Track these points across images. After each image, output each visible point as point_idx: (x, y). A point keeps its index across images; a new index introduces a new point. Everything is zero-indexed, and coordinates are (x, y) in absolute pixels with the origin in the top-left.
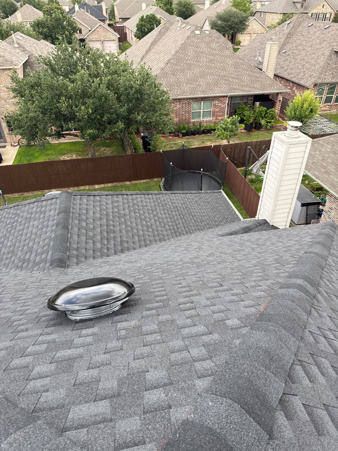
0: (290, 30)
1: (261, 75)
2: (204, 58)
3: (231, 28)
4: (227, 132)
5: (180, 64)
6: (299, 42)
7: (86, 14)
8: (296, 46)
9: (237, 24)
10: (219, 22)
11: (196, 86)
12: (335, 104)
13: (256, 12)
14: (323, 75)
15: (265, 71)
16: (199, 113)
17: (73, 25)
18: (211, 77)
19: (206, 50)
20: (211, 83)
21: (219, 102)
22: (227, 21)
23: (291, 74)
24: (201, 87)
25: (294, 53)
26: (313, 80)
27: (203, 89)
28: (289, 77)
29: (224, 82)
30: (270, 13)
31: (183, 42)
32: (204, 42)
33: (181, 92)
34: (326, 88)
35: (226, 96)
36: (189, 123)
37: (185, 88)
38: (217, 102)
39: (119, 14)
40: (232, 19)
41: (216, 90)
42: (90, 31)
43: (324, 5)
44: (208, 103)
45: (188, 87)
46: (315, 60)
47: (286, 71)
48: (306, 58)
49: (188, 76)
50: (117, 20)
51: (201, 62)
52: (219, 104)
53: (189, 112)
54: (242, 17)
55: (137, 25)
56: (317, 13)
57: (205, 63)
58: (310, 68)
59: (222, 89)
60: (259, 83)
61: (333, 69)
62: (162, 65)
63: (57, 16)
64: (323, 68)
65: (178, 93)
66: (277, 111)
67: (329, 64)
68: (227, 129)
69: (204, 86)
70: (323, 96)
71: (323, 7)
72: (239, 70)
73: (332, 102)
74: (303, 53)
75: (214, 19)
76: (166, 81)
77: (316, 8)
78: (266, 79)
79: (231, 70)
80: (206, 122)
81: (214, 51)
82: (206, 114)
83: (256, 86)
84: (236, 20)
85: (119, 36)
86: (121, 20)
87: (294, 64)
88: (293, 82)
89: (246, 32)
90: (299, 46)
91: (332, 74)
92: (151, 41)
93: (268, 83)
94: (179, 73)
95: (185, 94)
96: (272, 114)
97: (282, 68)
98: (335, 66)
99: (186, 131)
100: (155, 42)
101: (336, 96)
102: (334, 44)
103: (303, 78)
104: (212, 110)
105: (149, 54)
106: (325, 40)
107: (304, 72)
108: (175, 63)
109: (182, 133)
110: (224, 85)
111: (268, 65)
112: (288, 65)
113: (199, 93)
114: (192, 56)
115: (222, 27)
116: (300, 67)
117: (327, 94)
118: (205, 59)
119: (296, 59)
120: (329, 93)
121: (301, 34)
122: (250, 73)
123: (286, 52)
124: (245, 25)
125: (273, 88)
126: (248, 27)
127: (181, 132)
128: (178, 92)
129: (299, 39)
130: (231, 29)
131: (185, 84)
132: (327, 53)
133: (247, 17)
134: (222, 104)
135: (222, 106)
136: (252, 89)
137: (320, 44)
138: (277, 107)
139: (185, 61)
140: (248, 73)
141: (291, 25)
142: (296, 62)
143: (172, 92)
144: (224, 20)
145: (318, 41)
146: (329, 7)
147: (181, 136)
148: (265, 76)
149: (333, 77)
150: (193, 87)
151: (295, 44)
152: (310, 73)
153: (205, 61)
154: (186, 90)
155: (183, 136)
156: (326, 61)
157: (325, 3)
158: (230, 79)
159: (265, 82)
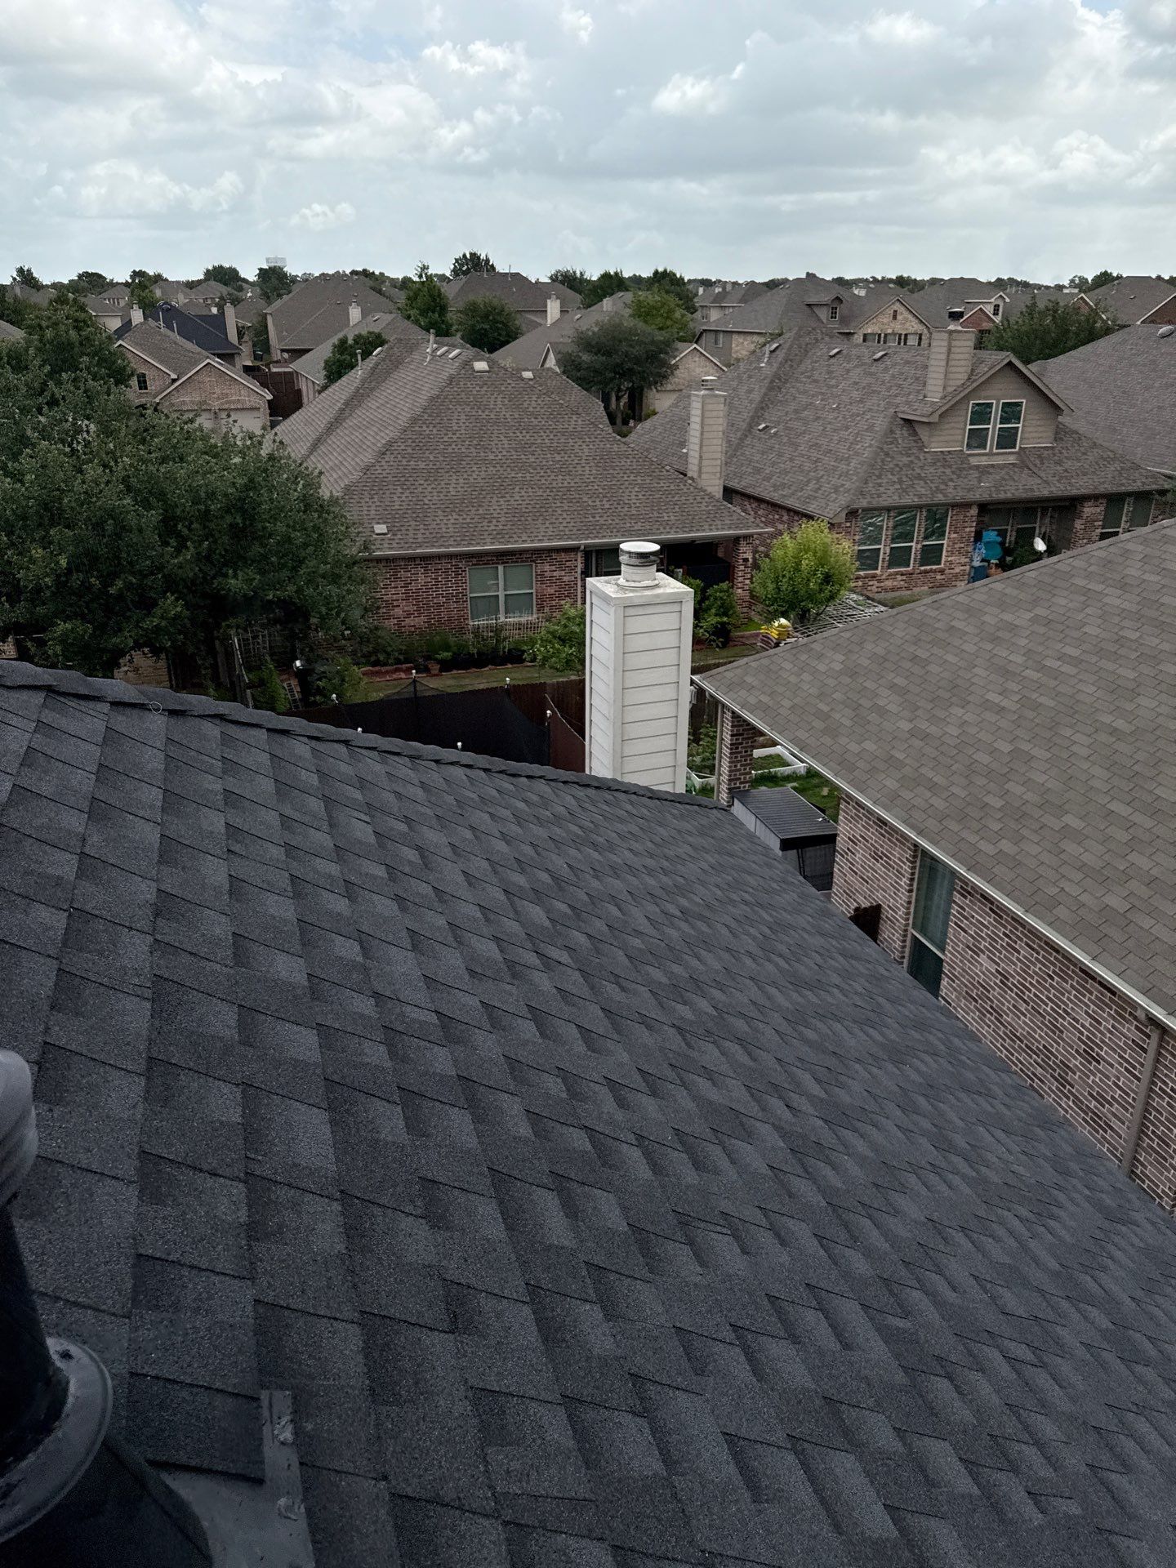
0: (779, 368)
1: (682, 487)
2: (503, 438)
3: (623, 372)
4: (571, 648)
5: (427, 455)
6: (804, 400)
7: (161, 334)
8: (796, 411)
9: (637, 360)
10: (586, 357)
11: (476, 520)
12: (922, 568)
13: (701, 334)
14: (871, 485)
15: (695, 476)
16: (492, 599)
17: (114, 362)
18: (523, 494)
19: (508, 416)
20: (524, 510)
21: (553, 568)
22: (608, 353)
23: (783, 486)
24: (494, 521)
25: (790, 429)
26: (843, 500)
27: (501, 527)
28: (776, 497)
29: (566, 508)
30: (742, 336)
31: (436, 392)
32: (501, 392)
33: (428, 535)
34: (886, 523)
35: (574, 549)
36: (462, 630)
37: (443, 526)
38: (547, 567)
39: (280, 339)
40: (624, 347)
41: (542, 529)
42: (174, 381)
43: (895, 312)
44: (519, 572)
45: (452, 521)
46: (848, 445)
47: (768, 479)
48: (823, 441)
49: (451, 489)
50: (277, 355)
51: (494, 450)
52: (555, 574)
53: (459, 597)
54: (653, 342)
55: (326, 362)
56: (880, 335)
57: (505, 453)
58: (835, 469)
59: (561, 528)
60: (677, 510)
61: (901, 469)
62: (367, 457)
63: (61, 336)
64: (872, 466)
65: (419, 540)
66: (740, 591)
67: (887, 454)
68: (570, 640)
69: (503, 519)
70: (882, 546)
71: (895, 317)
72: (611, 471)
73: (912, 565)
74: (816, 427)
75: (571, 348)
76: (378, 504)
77: (875, 320)
78: (698, 498)
79: (588, 472)
80: (520, 626)
81: (533, 420)
82: (514, 604)
83: (666, 518)
84: (635, 351)
85: (270, 397)
86: (286, 355)
87: (791, 460)
88: (789, 510)
89: (669, 387)
90: (804, 410)
91: (900, 481)
92: (344, 396)
93: (704, 508)
94: (422, 482)
95: (440, 543)
96: (721, 598)
97: (758, 471)
98: (905, 460)
99: (450, 654)
100: (357, 399)
101: (919, 546)
102: (898, 400)
103: (816, 497)
104: (533, 591)
105: (338, 431)
106: (874, 392)
107: (818, 480)
108: (410, 451)
109: (439, 662)
110: (565, 516)
111: (701, 457)
112: (774, 464)
113: (488, 541)
114: (463, 432)
115: (596, 371)
116: (807, 465)
117: (893, 540)
118: (506, 442)
119: (796, 446)
120: (897, 537)
121: (809, 377)
122: (648, 481)
123: (767, 427)
124: (664, 364)
125: (719, 523)
126: (675, 372)
127: (436, 659)
128: (420, 536)
129: (805, 392)
130: (622, 375)
131: (440, 513)
132: (881, 423)
133: (668, 343)
134: (563, 573)
135: (565, 579)
136: (656, 527)
137: (861, 401)
138: (740, 579)
139: (442, 447)
140: (640, 482)
141: (781, 354)
142: (796, 454)
143: (399, 537)
144: (599, 351)
145: (855, 395)
146: (910, 317)
147: (435, 668)
148: (692, 489)
149: (904, 491)
150: (468, 520)
151: (792, 406)
152: (834, 481)
153: (506, 446)
154: (444, 530)
155: (441, 670)
156: (878, 447)
157: (897, 306)
158: (585, 499)
159: (695, 504)
